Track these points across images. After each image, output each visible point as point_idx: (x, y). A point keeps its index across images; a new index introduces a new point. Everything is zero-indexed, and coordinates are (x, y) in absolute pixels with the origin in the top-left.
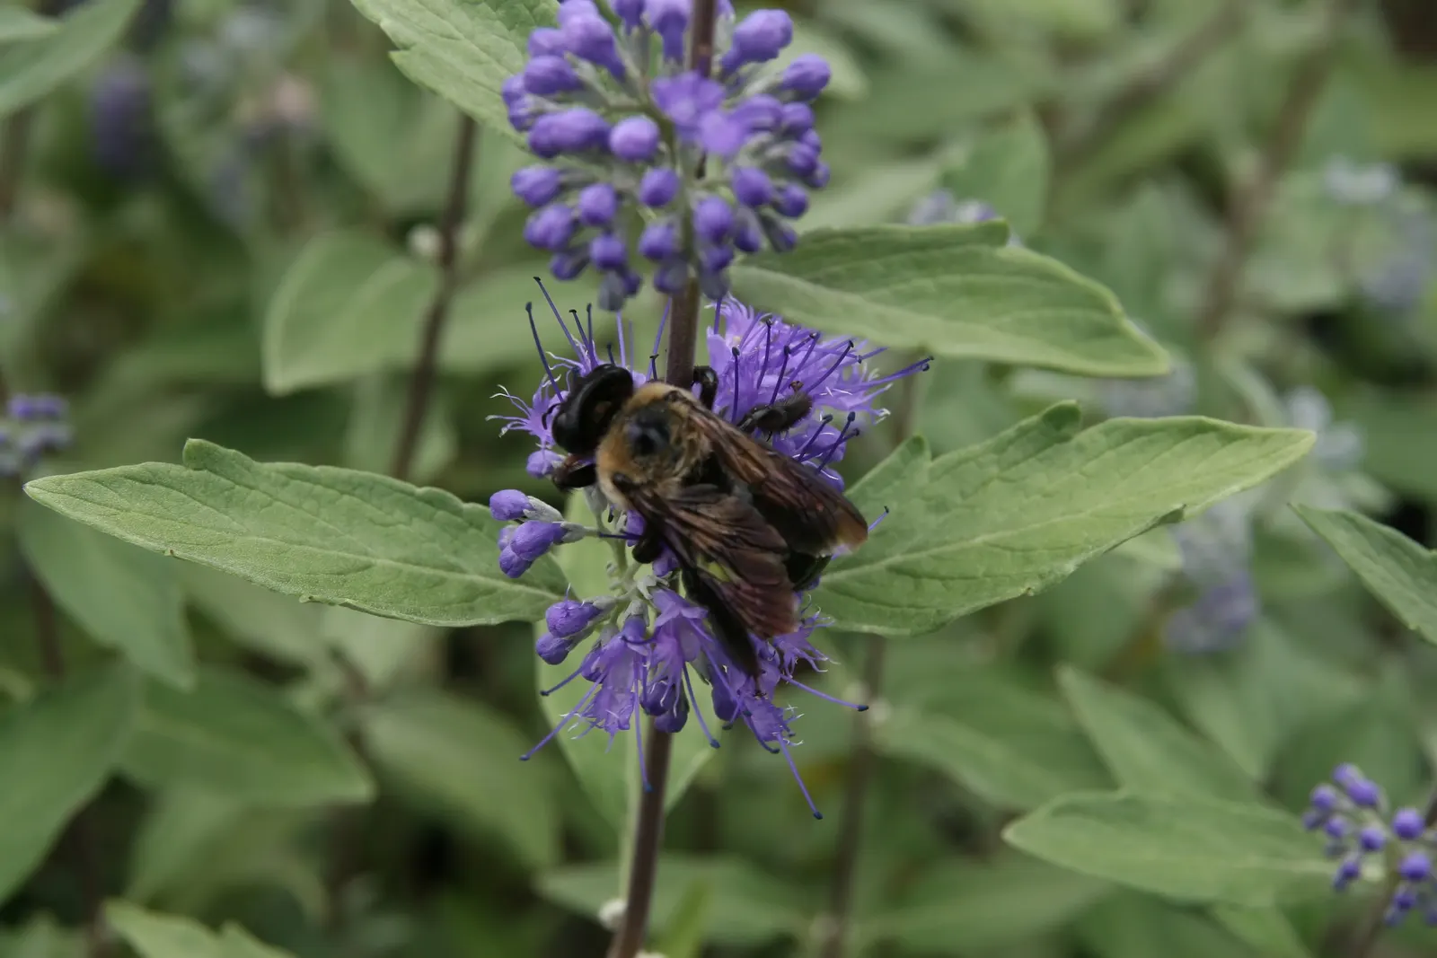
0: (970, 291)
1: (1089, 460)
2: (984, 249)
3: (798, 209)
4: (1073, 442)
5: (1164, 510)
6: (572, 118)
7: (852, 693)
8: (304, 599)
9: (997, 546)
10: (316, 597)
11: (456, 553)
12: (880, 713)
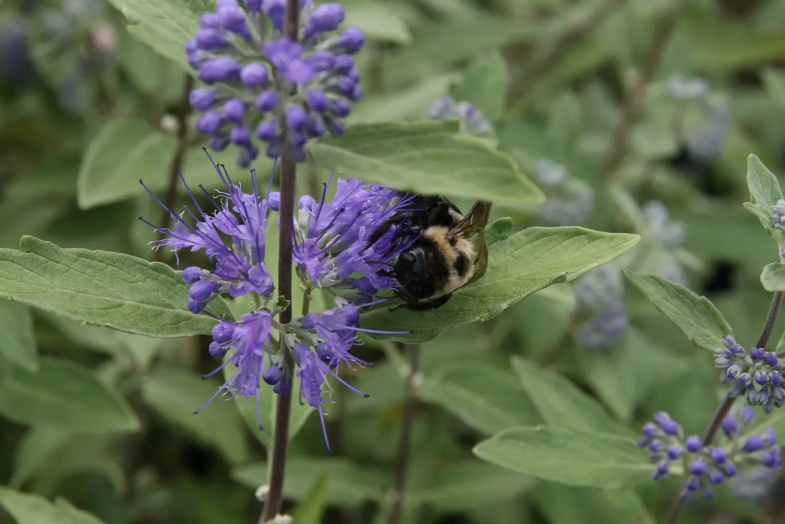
0: (438, 157)
1: (516, 250)
2: (447, 135)
3: (344, 113)
4: (508, 240)
5: (556, 275)
6: (221, 62)
7: (404, 369)
8: (84, 323)
9: (465, 295)
10: (91, 322)
11: (170, 298)
12: (418, 380)
